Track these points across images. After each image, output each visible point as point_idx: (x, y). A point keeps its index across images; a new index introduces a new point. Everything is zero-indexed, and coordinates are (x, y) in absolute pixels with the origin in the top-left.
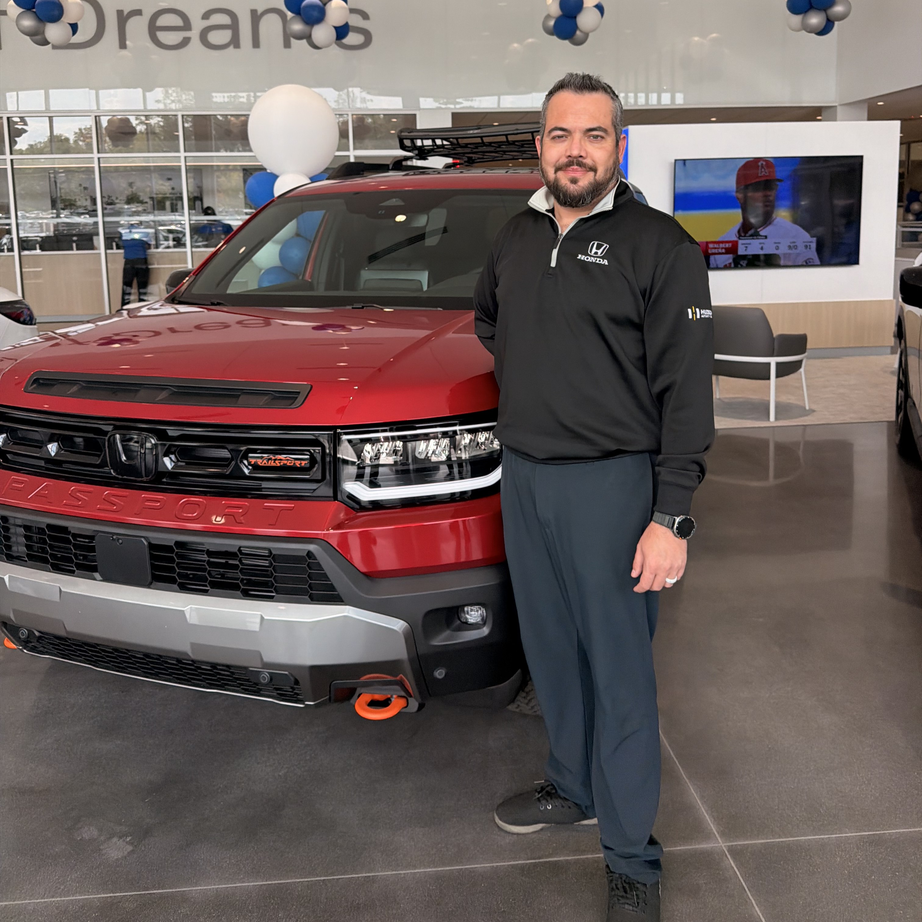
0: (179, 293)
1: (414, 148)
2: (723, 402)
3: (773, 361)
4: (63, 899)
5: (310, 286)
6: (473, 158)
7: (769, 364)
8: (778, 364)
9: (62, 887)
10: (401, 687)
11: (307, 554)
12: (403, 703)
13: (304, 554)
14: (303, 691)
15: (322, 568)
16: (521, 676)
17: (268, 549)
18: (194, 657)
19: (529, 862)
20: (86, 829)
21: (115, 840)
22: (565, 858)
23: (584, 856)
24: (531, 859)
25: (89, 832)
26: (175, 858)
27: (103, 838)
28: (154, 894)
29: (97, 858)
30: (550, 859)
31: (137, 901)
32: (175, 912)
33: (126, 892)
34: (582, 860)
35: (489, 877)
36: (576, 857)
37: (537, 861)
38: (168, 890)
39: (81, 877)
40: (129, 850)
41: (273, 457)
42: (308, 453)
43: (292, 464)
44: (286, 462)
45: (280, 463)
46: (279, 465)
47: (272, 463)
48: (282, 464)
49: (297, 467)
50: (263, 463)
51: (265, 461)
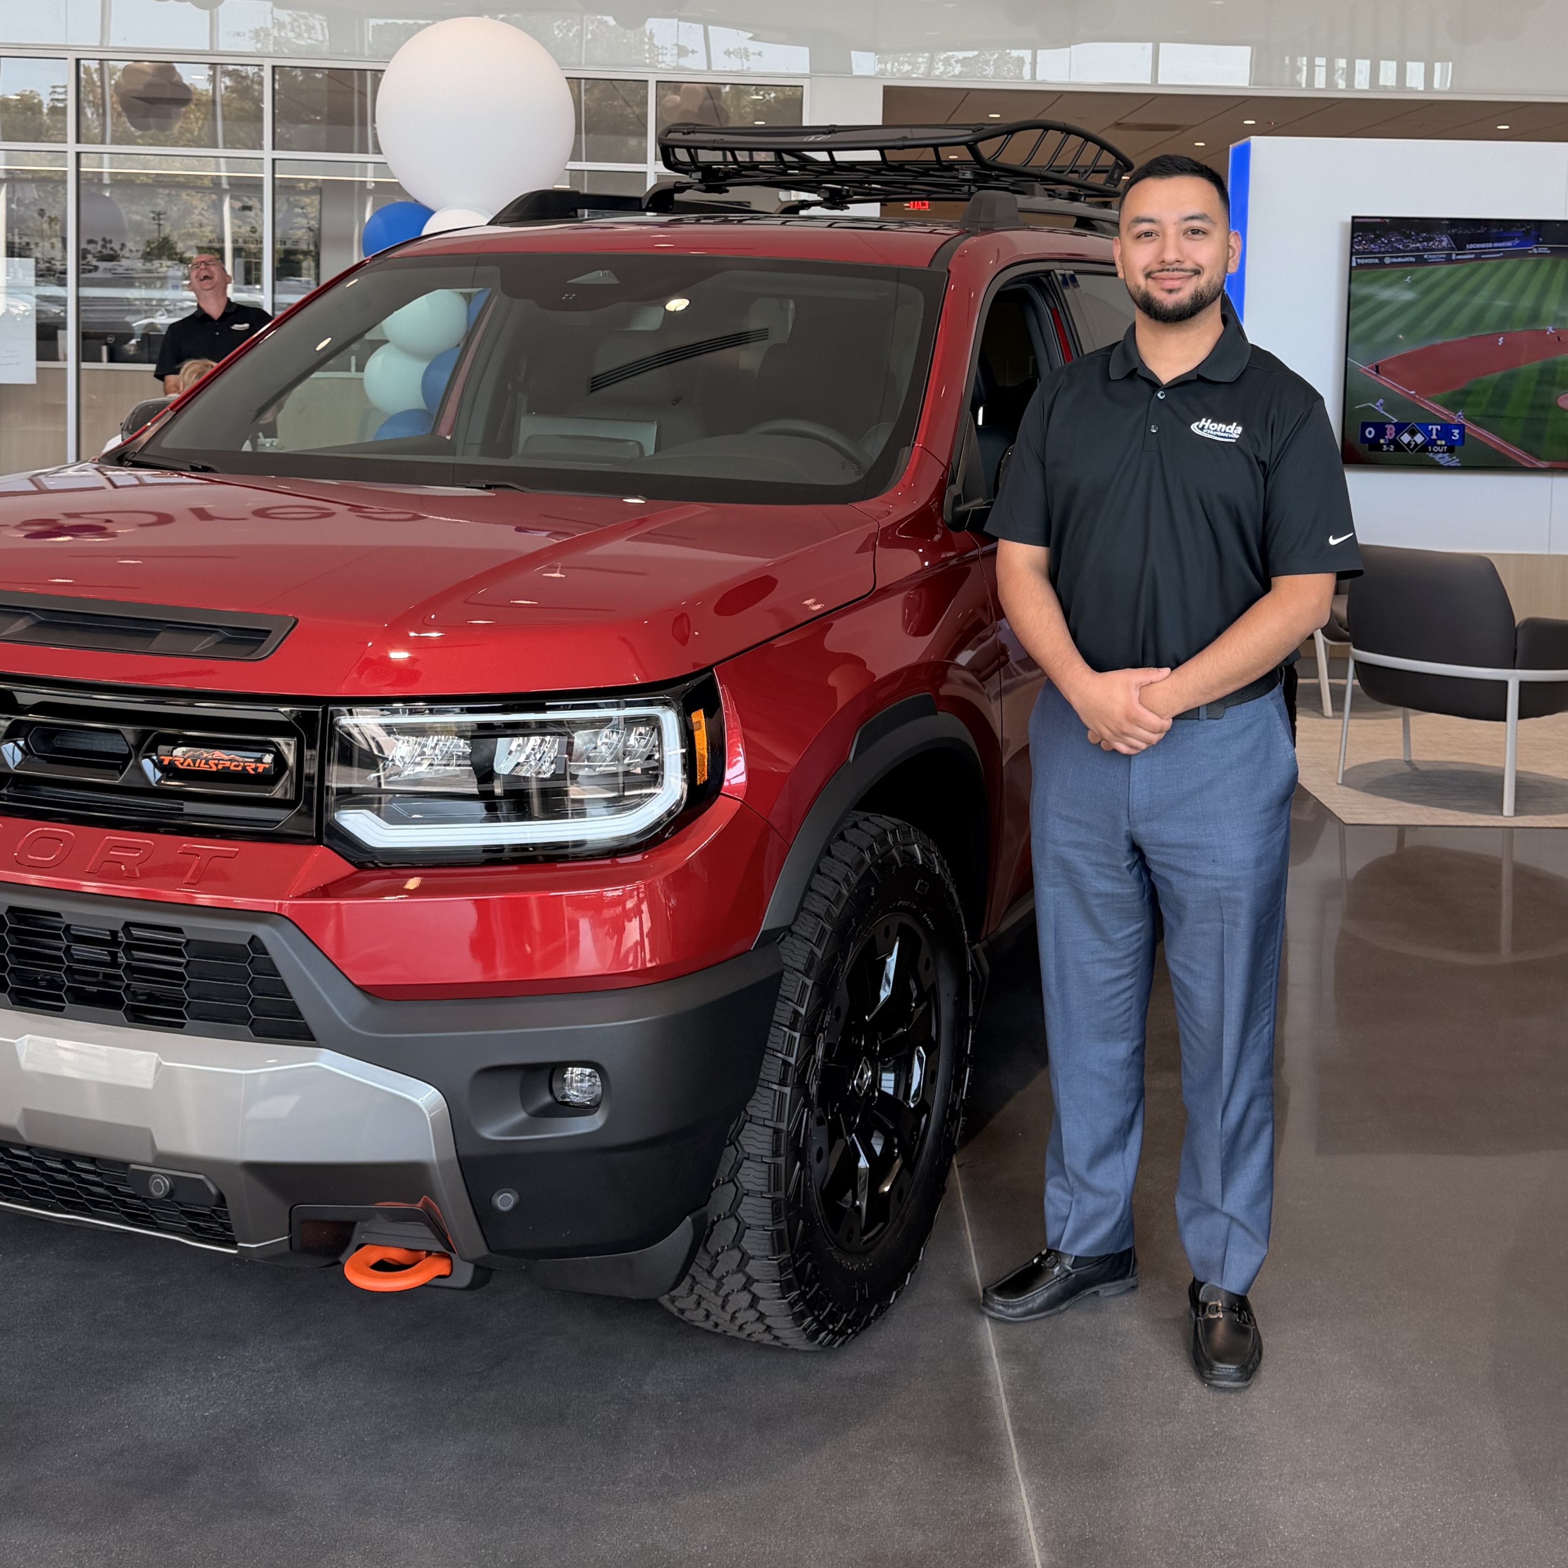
0: (136, 446)
1: (694, 165)
2: (1416, 769)
3: (1514, 677)
5: (449, 449)
6: (844, 193)
7: (1505, 684)
8: (1524, 686)
10: (429, 1227)
11: (250, 942)
12: (442, 1267)
13: (246, 943)
14: (234, 1222)
15: (277, 971)
16: (691, 1231)
17: (178, 930)
18: (28, 1138)
41: (205, 753)
42: (274, 749)
43: (240, 768)
44: (228, 764)
45: (217, 765)
46: (214, 769)
47: (202, 765)
48: (220, 767)
49: (249, 774)
50: (186, 764)
51: (189, 760)
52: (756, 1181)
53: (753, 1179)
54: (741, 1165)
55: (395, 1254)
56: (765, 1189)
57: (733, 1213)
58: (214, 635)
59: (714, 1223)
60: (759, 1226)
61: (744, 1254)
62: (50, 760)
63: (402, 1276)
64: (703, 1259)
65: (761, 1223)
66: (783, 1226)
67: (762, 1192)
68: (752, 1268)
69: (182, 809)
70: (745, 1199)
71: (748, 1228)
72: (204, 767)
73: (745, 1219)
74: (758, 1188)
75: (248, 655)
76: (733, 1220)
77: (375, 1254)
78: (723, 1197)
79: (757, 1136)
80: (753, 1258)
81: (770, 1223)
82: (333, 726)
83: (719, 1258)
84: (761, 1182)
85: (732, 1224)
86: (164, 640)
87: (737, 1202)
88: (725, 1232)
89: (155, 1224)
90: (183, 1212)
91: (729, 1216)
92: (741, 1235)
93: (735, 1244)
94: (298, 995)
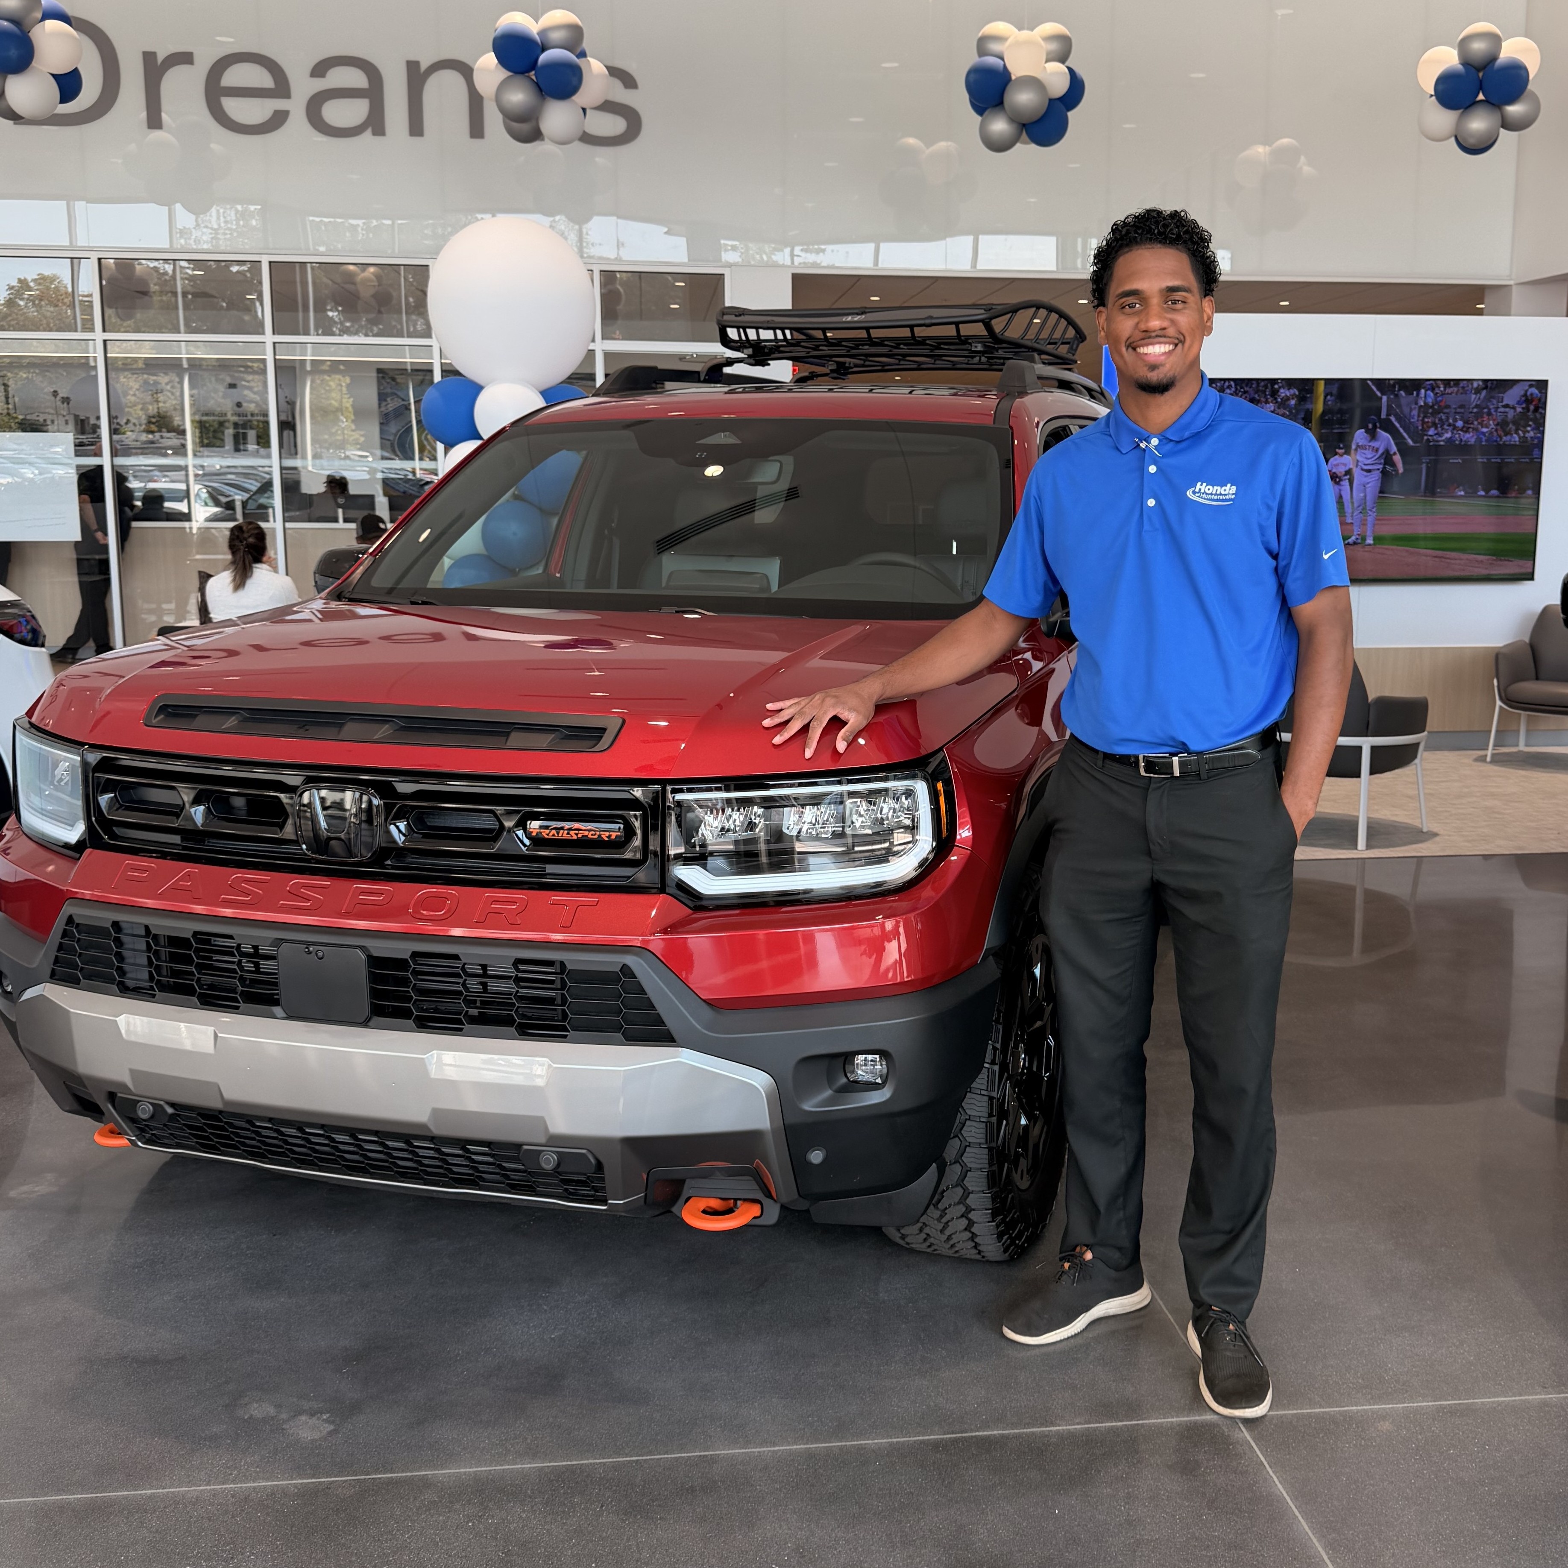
1: (744, 343)
4: (239, 1486)
9: (235, 1473)
10: (755, 1179)
11: (622, 969)
12: (756, 1210)
13: (618, 970)
14: (607, 1183)
15: (644, 992)
16: (936, 1174)
17: (560, 963)
18: (435, 1130)
19: (945, 1436)
20: (255, 1405)
21: (303, 1418)
22: (1000, 1432)
23: (1028, 1430)
24: (948, 1434)
25: (260, 1409)
26: (404, 1438)
27: (284, 1416)
28: (380, 1478)
29: (281, 1439)
30: (977, 1433)
31: (354, 1487)
32: (415, 1499)
33: (335, 1477)
34: (1026, 1434)
35: (887, 1455)
36: (1016, 1431)
37: (959, 1435)
38: (400, 1475)
39: (261, 1461)
40: (329, 1429)
41: (566, 825)
42: (622, 821)
43: (596, 836)
44: (586, 833)
45: (577, 834)
46: (575, 837)
47: (565, 835)
48: (580, 836)
49: (604, 841)
50: (551, 834)
51: (554, 831)
52: (977, 1135)
53: (974, 1134)
54: (964, 1125)
55: (715, 1203)
56: (983, 1141)
57: (958, 1160)
58: (555, 733)
59: (948, 1166)
60: (978, 1169)
61: (965, 1190)
65: (979, 1166)
66: (995, 1168)
67: (980, 1144)
68: (971, 1201)
69: (546, 871)
70: (968, 1149)
71: (971, 1171)
72: (567, 837)
73: (967, 1164)
74: (978, 1141)
76: (958, 1165)
77: (703, 1203)
78: (952, 1149)
79: (976, 1103)
80: (972, 1193)
81: (987, 1166)
82: (671, 800)
83: (945, 1194)
84: (980, 1136)
85: (957, 1168)
86: (517, 738)
87: (961, 1152)
88: (953, 1174)
90: (562, 1180)
91: (955, 1163)
92: (963, 1176)
93: (960, 1183)
94: (661, 1009)
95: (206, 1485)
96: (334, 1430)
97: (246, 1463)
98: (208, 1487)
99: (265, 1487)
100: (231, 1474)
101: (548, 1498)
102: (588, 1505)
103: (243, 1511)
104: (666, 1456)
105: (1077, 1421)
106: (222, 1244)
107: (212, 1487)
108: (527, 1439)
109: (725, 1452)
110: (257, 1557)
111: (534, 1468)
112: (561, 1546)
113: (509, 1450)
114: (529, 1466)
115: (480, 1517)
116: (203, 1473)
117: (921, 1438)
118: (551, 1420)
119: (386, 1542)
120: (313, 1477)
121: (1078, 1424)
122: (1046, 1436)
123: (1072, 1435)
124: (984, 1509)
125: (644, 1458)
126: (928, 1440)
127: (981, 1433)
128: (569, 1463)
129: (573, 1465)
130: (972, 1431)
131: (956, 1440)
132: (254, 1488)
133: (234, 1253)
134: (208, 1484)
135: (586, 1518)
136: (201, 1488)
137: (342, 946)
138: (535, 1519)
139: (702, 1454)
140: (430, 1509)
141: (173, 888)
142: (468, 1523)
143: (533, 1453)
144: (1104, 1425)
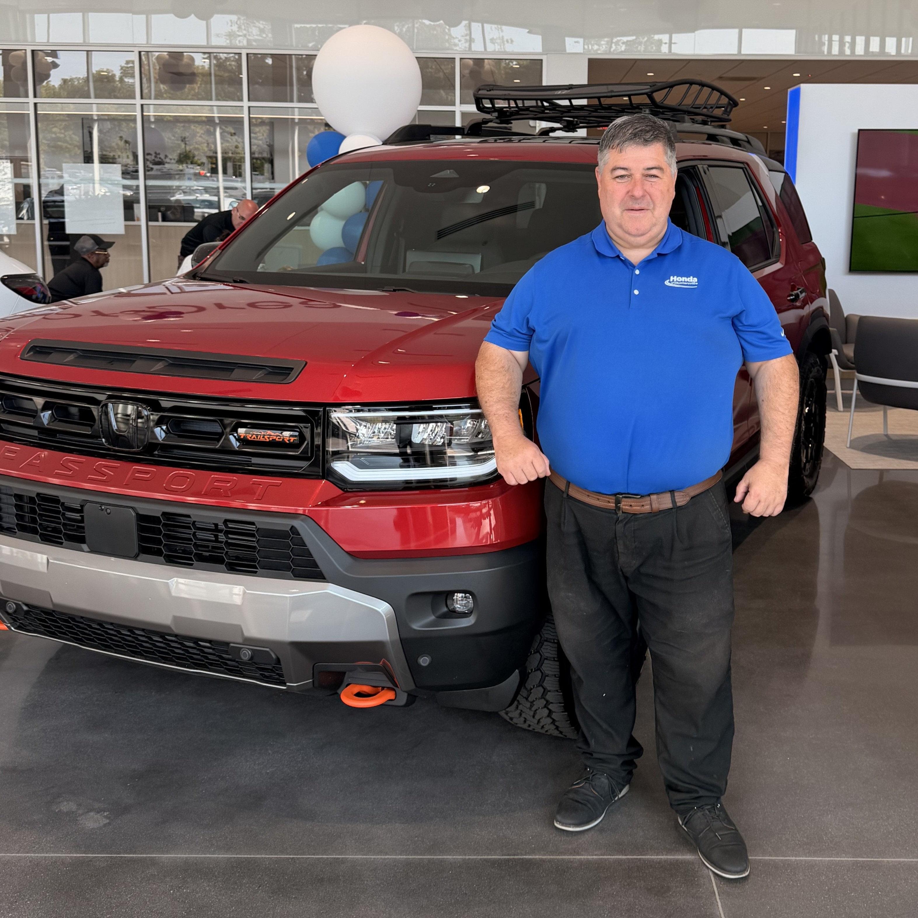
0: (202, 269)
1: (494, 109)
4: (37, 855)
6: (575, 123)
9: (37, 846)
10: (385, 674)
11: (291, 529)
12: (391, 695)
13: (288, 529)
14: (284, 672)
15: (305, 543)
16: (518, 677)
17: (253, 524)
18: (176, 630)
19: (502, 857)
20: (65, 803)
21: (92, 814)
22: (540, 857)
23: (560, 857)
24: (505, 855)
25: (66, 806)
26: (150, 832)
27: (80, 812)
28: (125, 857)
29: (73, 826)
30: (525, 857)
31: (107, 861)
32: (143, 872)
33: (98, 854)
34: (558, 860)
35: (459, 867)
36: (551, 857)
37: (511, 857)
38: (139, 855)
39: (56, 840)
40: (105, 822)
41: (263, 432)
42: (298, 430)
43: (281, 440)
44: (275, 437)
45: (269, 438)
46: (268, 440)
48: (271, 439)
49: (286, 443)
50: (253, 438)
51: (254, 436)
52: (551, 652)
54: (543, 644)
55: (366, 689)
56: (556, 656)
57: (538, 669)
58: (263, 370)
59: (529, 673)
60: (552, 675)
61: (545, 689)
62: (180, 436)
63: (372, 700)
64: (524, 693)
65: (553, 673)
67: (554, 658)
68: (549, 697)
69: (251, 461)
70: (546, 661)
71: (548, 676)
72: (262, 439)
73: (546, 672)
74: (552, 656)
75: (282, 381)
77: (356, 689)
78: (534, 661)
79: (551, 630)
80: (549, 691)
82: (329, 417)
83: (532, 691)
84: (554, 652)
85: (539, 674)
86: (237, 373)
87: (541, 663)
88: (534, 678)
89: (243, 674)
90: (257, 668)
91: (537, 670)
92: (542, 680)
93: (540, 684)
94: (316, 557)
95: (17, 853)
96: (108, 823)
97: (46, 840)
98: (17, 855)
99: (52, 857)
100: (34, 847)
101: (227, 878)
102: (251, 885)
103: (33, 871)
104: (313, 856)
105: (596, 853)
106: (82, 696)
107: (20, 855)
108: (227, 838)
109: (352, 857)
110: (31, 903)
111: (225, 857)
112: (224, 911)
113: (213, 845)
114: (222, 856)
115: (179, 887)
116: (17, 845)
117: (486, 857)
118: (247, 826)
119: (115, 899)
120: (85, 853)
121: (596, 855)
122: (571, 862)
123: (589, 862)
124: (511, 908)
125: (299, 856)
126: (490, 859)
127: (527, 857)
128: (249, 856)
129: (250, 858)
130: (522, 855)
131: (508, 860)
132: (45, 857)
133: (87, 703)
134: (18, 853)
135: (247, 894)
136: (13, 855)
137: (121, 506)
138: (213, 891)
139: (337, 857)
140: (149, 880)
141: (28, 464)
142: (170, 890)
143: (228, 848)
144: (613, 857)
